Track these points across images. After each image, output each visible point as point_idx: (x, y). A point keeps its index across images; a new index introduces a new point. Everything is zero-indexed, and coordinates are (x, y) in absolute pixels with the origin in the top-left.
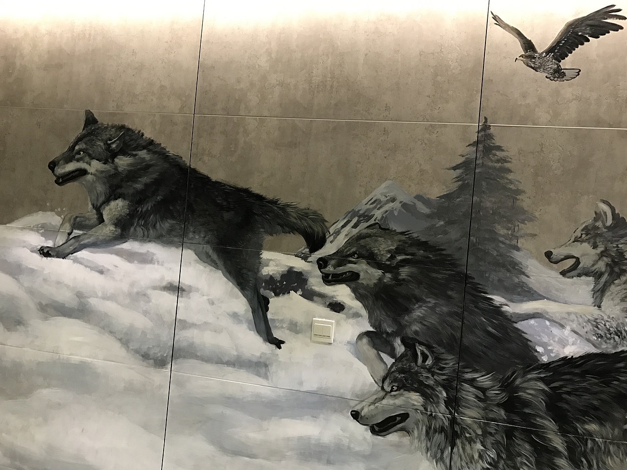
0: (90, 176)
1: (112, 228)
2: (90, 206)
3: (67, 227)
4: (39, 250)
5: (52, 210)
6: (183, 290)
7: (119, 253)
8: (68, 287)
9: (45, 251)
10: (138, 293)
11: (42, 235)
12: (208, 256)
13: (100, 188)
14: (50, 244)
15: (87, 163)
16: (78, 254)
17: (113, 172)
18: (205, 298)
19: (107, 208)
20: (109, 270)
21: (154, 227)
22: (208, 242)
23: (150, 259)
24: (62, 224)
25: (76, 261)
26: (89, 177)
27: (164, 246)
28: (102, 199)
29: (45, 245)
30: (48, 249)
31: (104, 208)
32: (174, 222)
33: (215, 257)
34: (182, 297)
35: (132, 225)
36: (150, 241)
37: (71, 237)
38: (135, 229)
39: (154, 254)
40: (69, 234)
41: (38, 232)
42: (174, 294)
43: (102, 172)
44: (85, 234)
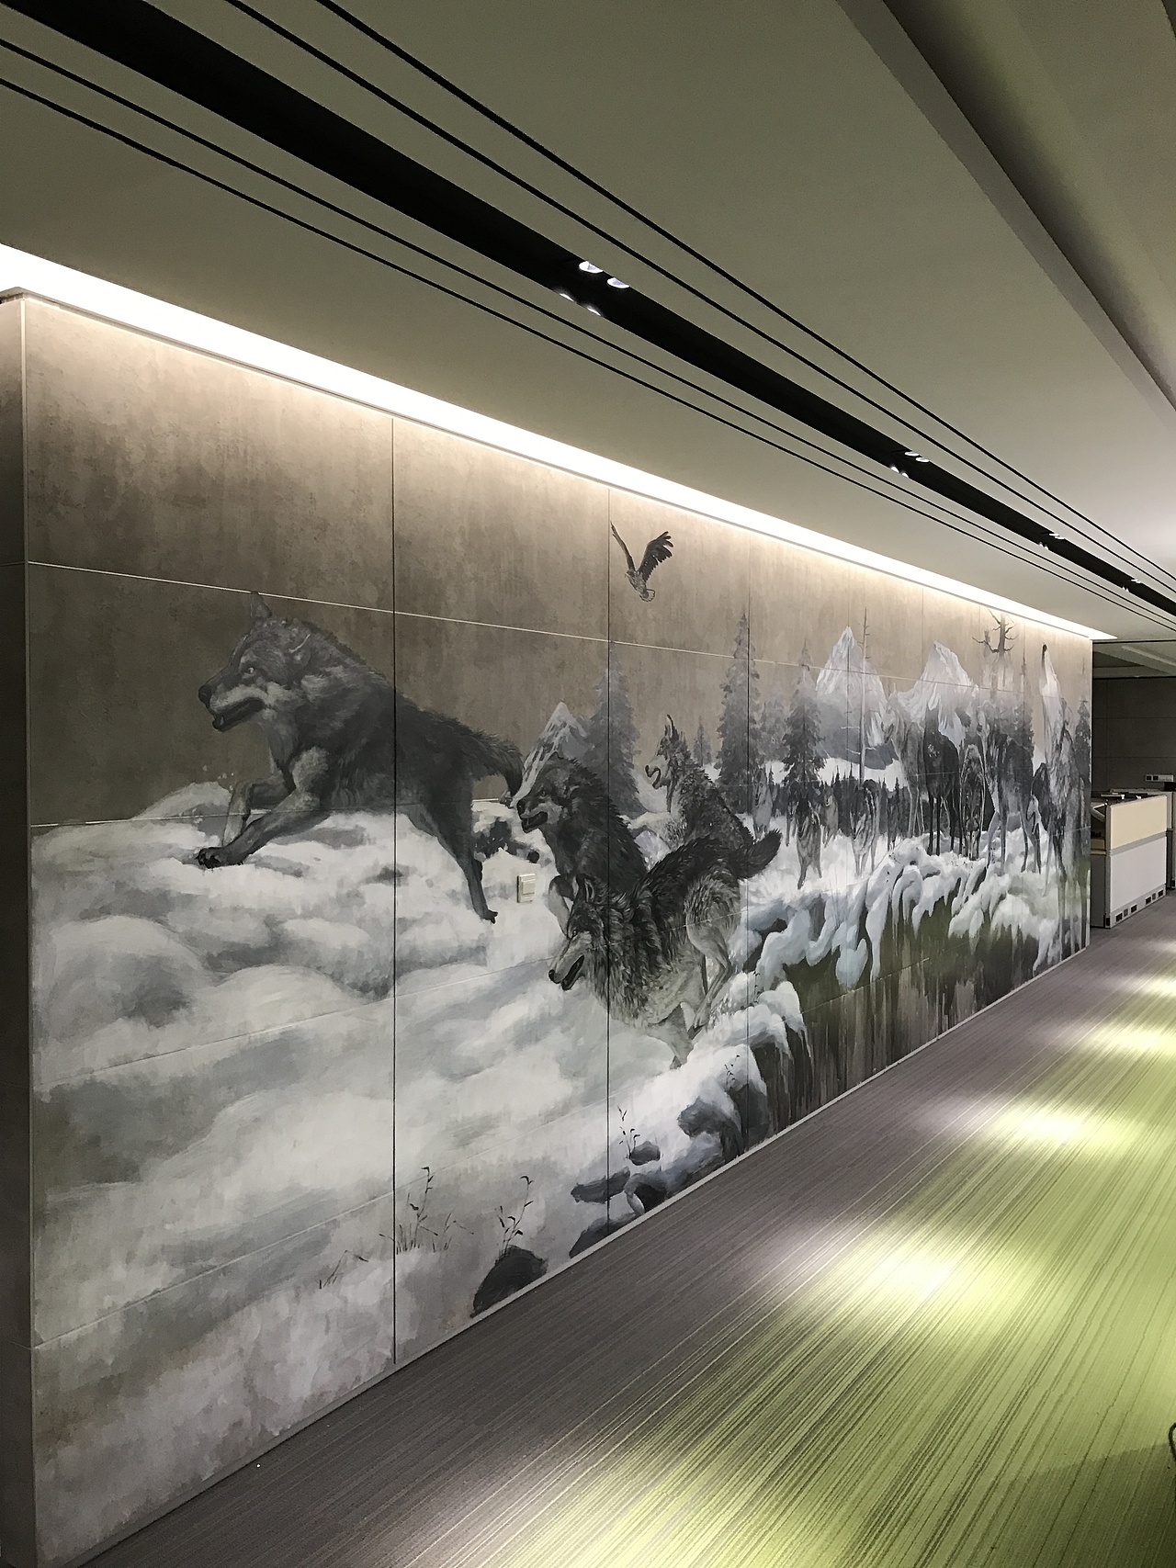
0: (268, 711)
1: (307, 798)
2: (273, 764)
3: (241, 804)
4: (198, 858)
5: (212, 779)
6: (401, 875)
7: (320, 837)
8: (249, 911)
9: (208, 856)
10: (348, 895)
11: (201, 828)
12: (423, 819)
13: (284, 730)
14: (215, 842)
15: (261, 687)
16: (262, 851)
17: (300, 703)
18: (424, 879)
19: (298, 765)
20: (308, 868)
21: (361, 787)
22: (421, 800)
23: (359, 837)
24: (232, 802)
25: (260, 863)
26: (267, 713)
27: (374, 815)
28: (289, 750)
29: (207, 845)
30: (213, 852)
31: (293, 766)
32: (384, 776)
33: (429, 819)
34: (400, 885)
35: (333, 787)
36: (357, 810)
37: (248, 822)
38: (338, 794)
39: (363, 829)
40: (245, 818)
41: (193, 824)
42: (391, 883)
43: (286, 703)
44: (270, 813)
